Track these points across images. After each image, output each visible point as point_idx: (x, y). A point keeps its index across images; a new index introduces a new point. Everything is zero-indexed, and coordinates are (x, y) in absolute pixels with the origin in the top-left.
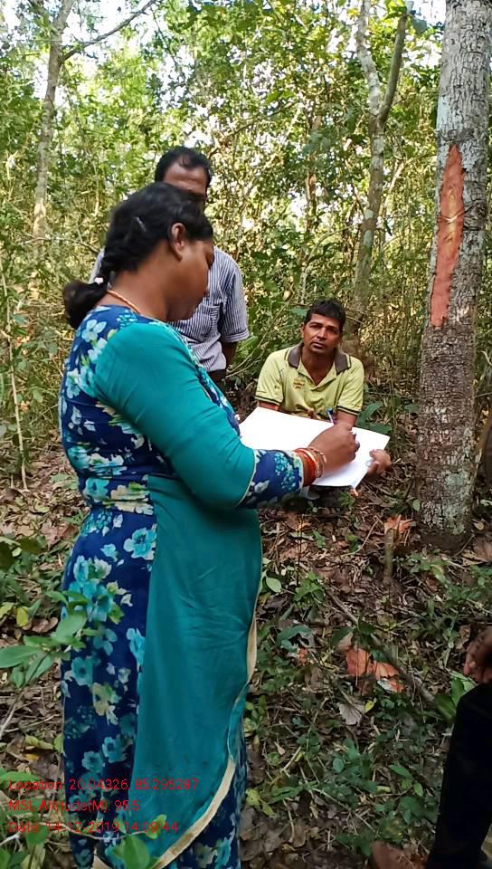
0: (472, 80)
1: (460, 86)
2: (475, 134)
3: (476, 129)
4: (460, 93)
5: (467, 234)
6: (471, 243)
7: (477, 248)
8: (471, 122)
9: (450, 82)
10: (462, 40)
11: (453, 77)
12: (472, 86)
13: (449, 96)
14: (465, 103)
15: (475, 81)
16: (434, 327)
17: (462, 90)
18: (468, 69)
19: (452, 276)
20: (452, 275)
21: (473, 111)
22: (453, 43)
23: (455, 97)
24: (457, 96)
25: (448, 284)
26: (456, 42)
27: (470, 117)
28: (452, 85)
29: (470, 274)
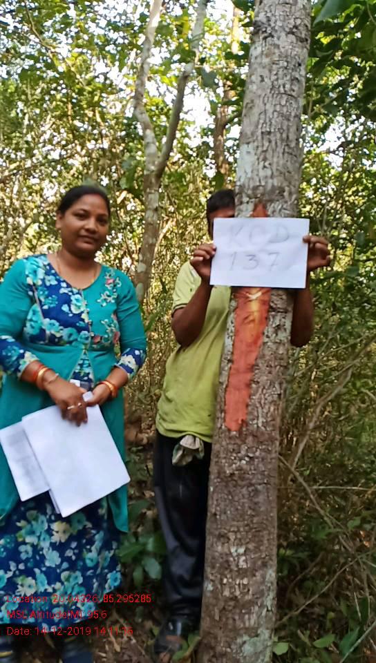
0: (285, 128)
1: (269, 133)
2: (286, 194)
3: (287, 189)
4: (270, 142)
5: (274, 317)
6: (278, 328)
7: (284, 334)
8: (281, 178)
9: (257, 127)
10: (274, 78)
11: (261, 121)
12: (284, 136)
13: (256, 144)
14: (276, 154)
15: (288, 129)
16: (229, 430)
17: (273, 139)
18: (281, 114)
19: (252, 368)
20: (253, 366)
21: (285, 166)
22: (262, 80)
23: (263, 146)
24: (266, 144)
25: (249, 376)
26: (266, 80)
27: (281, 173)
28: (260, 131)
29: (276, 367)
